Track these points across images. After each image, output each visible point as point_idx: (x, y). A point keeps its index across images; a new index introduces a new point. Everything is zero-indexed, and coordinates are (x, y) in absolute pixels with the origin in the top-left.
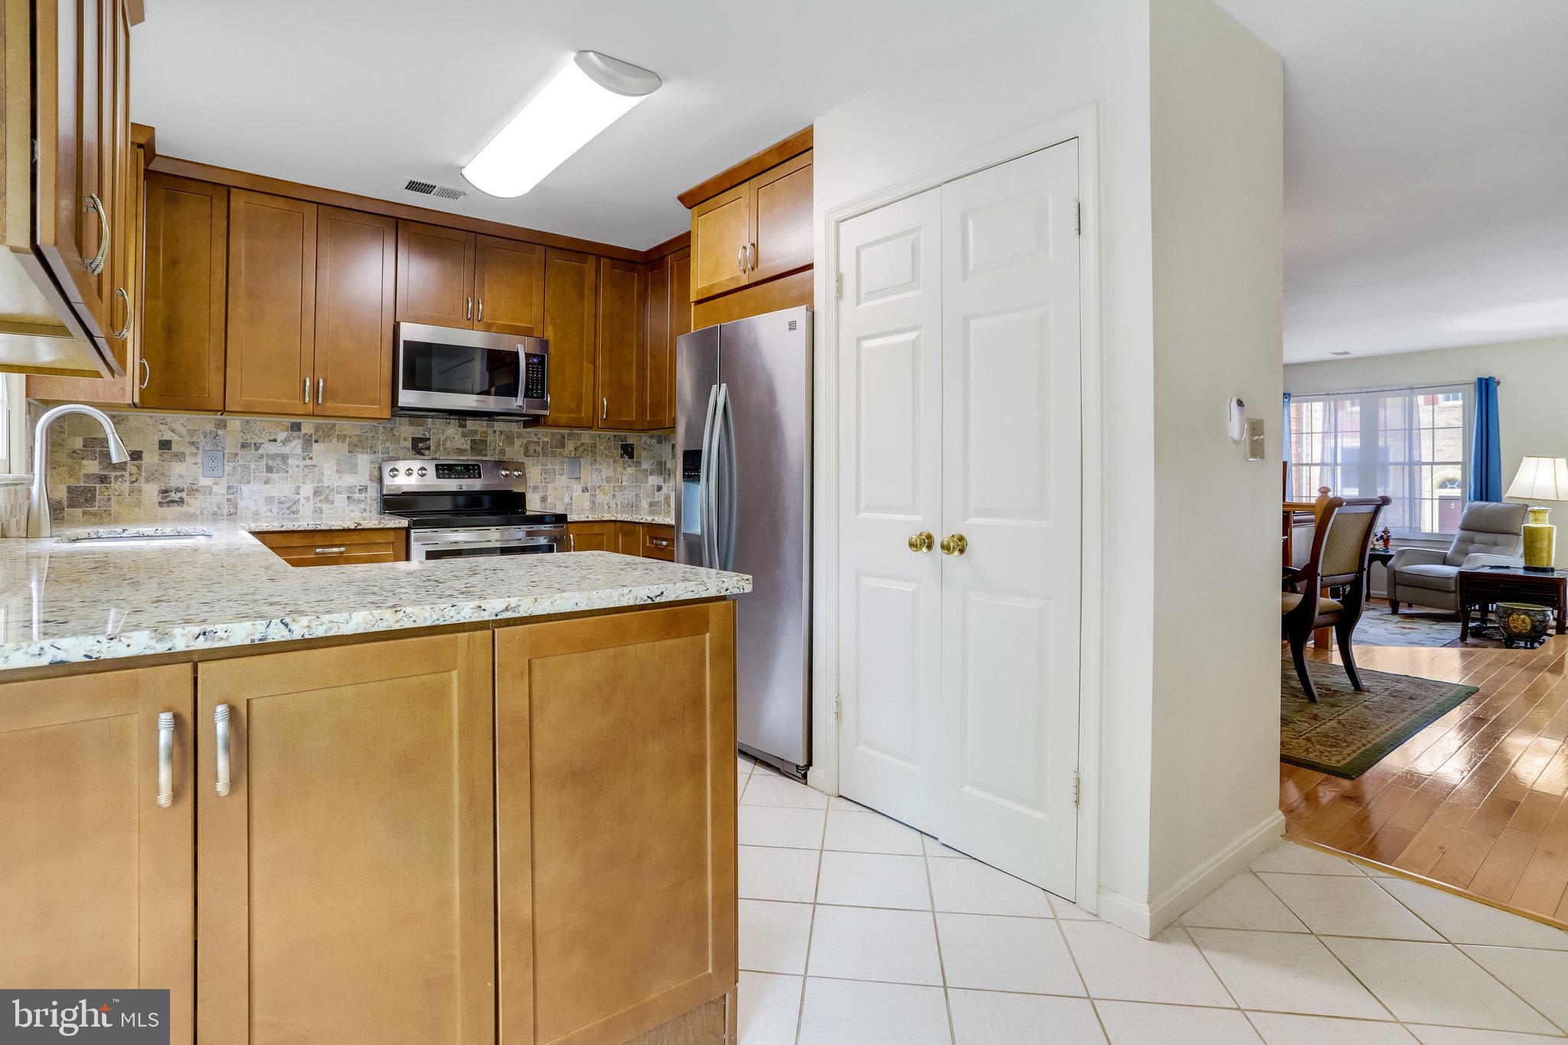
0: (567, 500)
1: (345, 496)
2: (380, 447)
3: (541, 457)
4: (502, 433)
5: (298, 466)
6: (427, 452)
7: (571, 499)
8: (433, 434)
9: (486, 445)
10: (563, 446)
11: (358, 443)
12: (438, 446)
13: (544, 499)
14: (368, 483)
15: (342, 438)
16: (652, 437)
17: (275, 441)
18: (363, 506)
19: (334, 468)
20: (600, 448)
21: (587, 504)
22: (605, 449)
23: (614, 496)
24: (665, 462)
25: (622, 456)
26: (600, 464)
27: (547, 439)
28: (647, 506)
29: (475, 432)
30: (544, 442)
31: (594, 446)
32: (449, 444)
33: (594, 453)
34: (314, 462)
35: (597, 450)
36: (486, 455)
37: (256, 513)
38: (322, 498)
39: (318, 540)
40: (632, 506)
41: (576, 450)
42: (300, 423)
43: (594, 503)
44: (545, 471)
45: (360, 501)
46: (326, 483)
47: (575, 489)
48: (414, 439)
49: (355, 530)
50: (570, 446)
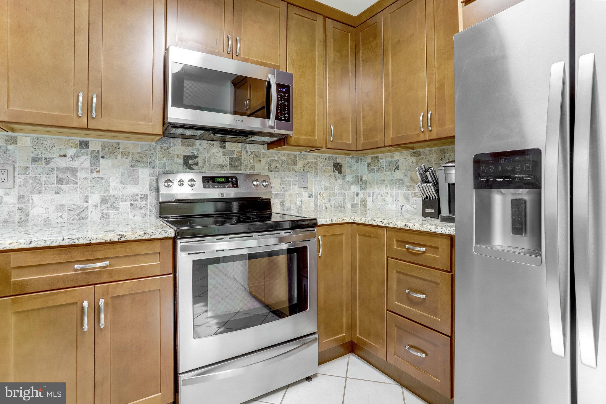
0: (298, 203)
1: (128, 203)
2: (157, 163)
3: (280, 172)
4: (252, 153)
5: (86, 179)
6: (195, 167)
7: (302, 203)
8: (201, 153)
9: (241, 161)
10: (295, 163)
11: (139, 159)
12: (204, 162)
13: (283, 203)
14: (148, 193)
15: (125, 155)
16: (352, 158)
17: (65, 156)
18: (143, 211)
19: (118, 181)
20: (320, 165)
21: (312, 207)
22: (323, 166)
23: (329, 200)
24: (361, 176)
25: (334, 172)
26: (320, 177)
27: (284, 158)
28: (350, 207)
29: (232, 152)
30: (282, 161)
31: (316, 164)
32: (212, 161)
33: (316, 169)
34: (101, 175)
35: (318, 167)
36: (241, 170)
37: (48, 220)
38: (109, 205)
39: (77, 255)
40: (341, 208)
41: (304, 167)
42: (88, 142)
43: (316, 205)
44: (283, 182)
45: (141, 207)
46: (112, 192)
47: (304, 195)
48: (185, 157)
49: (119, 242)
50: (300, 164)
